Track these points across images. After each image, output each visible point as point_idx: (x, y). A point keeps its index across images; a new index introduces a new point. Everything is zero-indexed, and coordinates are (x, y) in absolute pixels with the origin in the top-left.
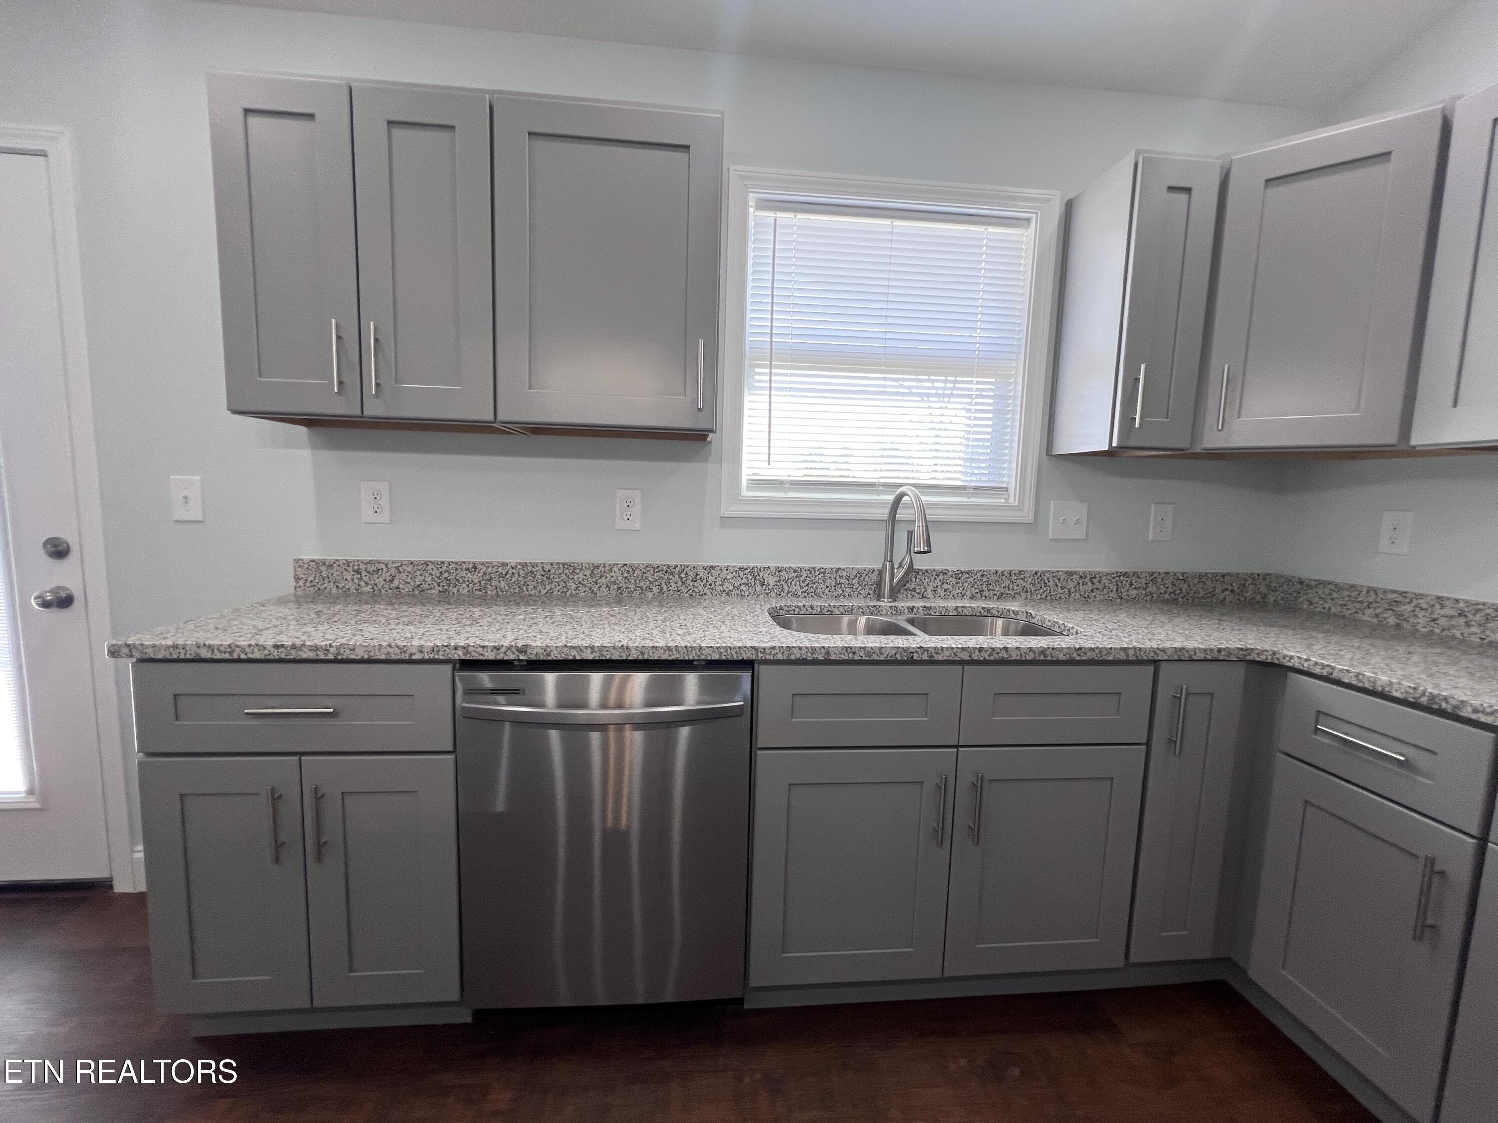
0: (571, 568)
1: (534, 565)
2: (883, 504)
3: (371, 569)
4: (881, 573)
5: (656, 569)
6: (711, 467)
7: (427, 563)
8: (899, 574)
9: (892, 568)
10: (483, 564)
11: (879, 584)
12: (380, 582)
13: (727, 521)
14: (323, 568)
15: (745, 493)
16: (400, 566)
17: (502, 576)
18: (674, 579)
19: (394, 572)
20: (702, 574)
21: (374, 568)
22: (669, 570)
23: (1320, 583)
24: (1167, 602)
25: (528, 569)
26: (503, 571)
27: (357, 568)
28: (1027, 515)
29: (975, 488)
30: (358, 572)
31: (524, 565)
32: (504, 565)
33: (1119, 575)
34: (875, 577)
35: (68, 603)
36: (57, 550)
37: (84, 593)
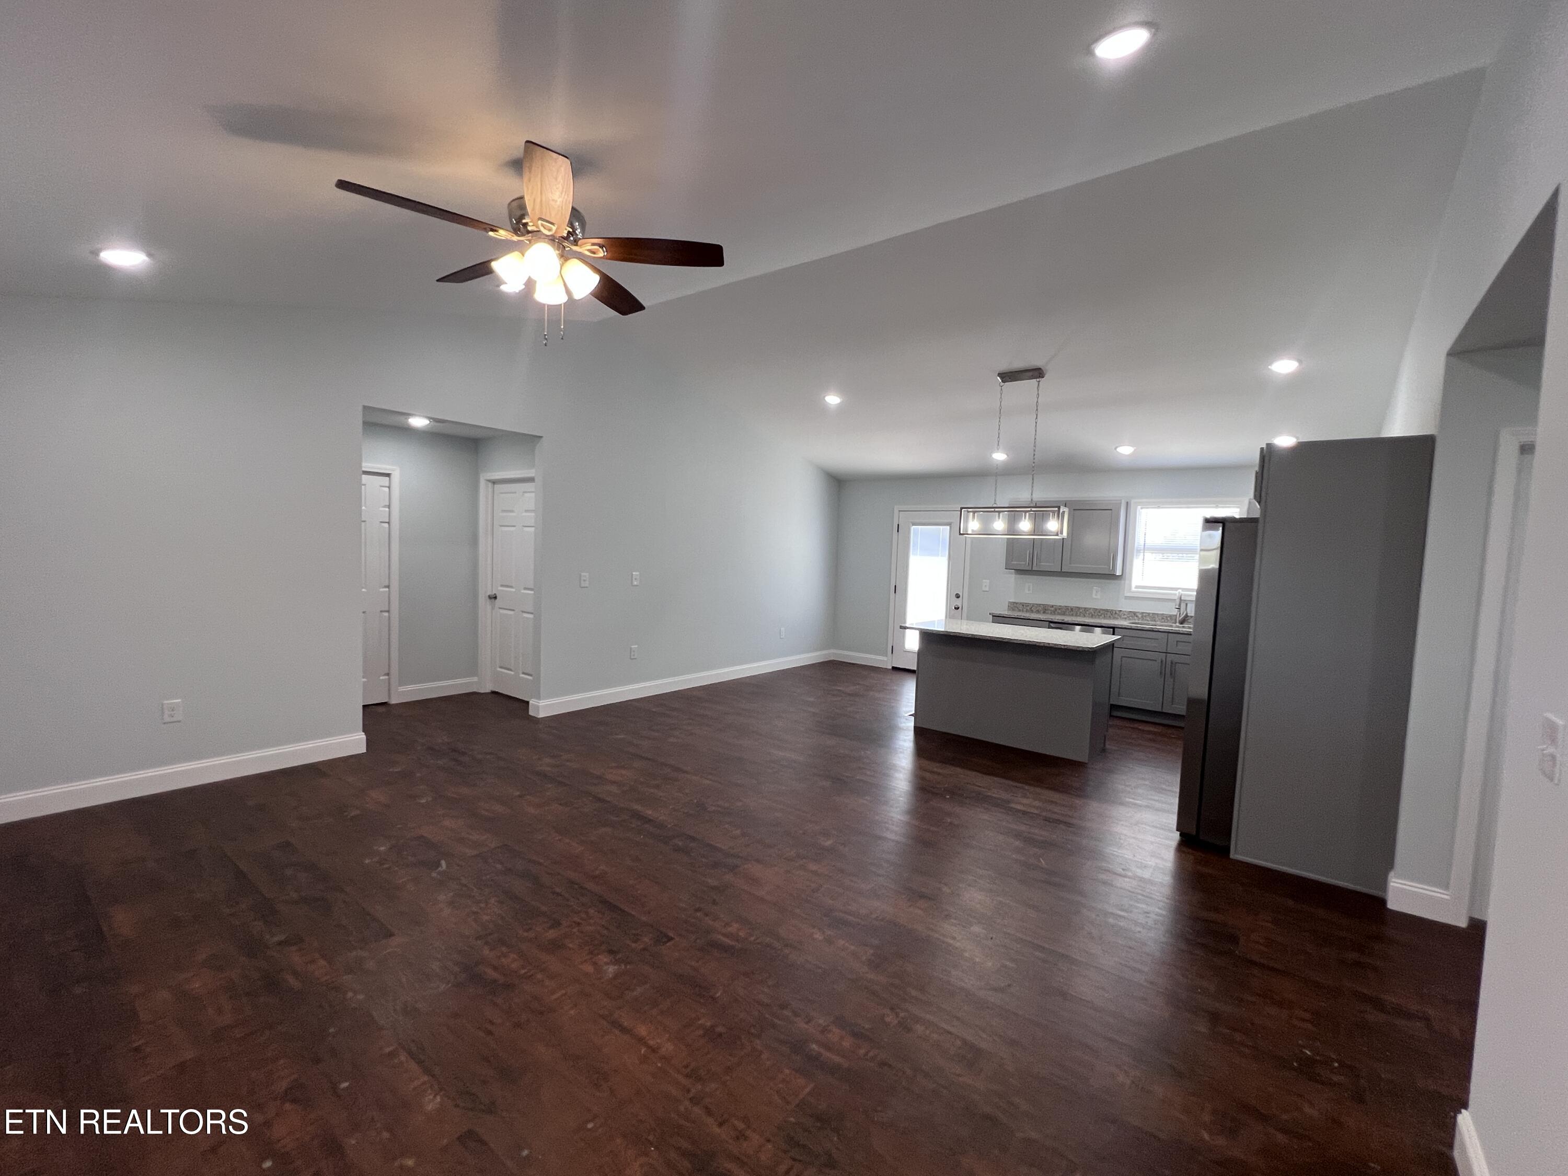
0: (1079, 608)
4: (1176, 615)
5: (1103, 610)
6: (1123, 582)
7: (1040, 604)
8: (1182, 616)
9: (1180, 614)
10: (1055, 605)
11: (1176, 620)
12: (1028, 608)
13: (1126, 598)
14: (1015, 604)
16: (1033, 605)
17: (1059, 609)
18: (1109, 613)
20: (1117, 612)
21: (1027, 605)
22: (1107, 611)
27: (1023, 604)
30: (1023, 605)
31: (1066, 607)
32: (1060, 606)
34: (1175, 617)
35: (958, 609)
36: (957, 596)
37: (962, 607)
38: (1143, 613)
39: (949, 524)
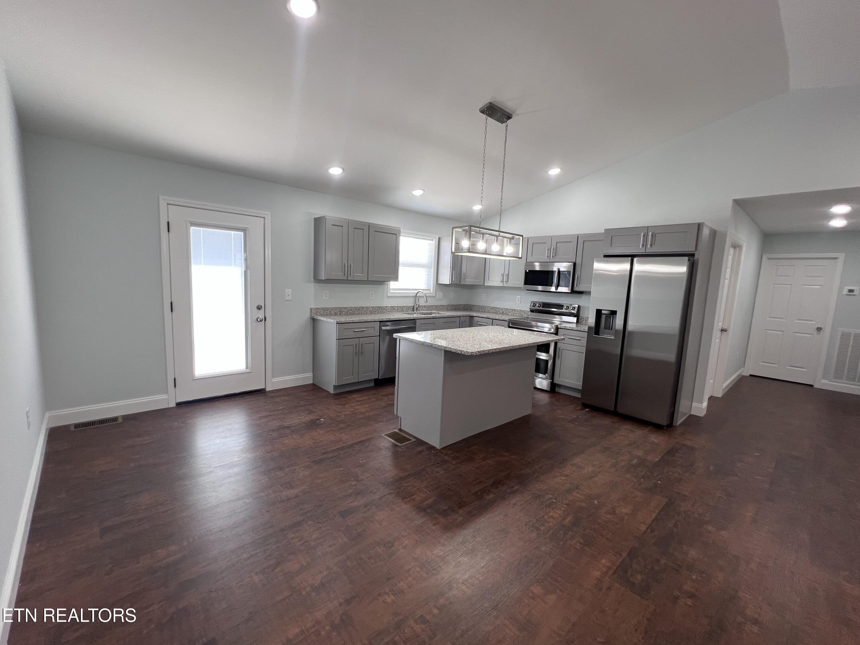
1: (356, 307)
2: (414, 293)
3: (327, 309)
4: (414, 306)
5: (377, 307)
6: (386, 286)
7: (337, 308)
10: (348, 307)
13: (388, 297)
14: (317, 310)
15: (391, 291)
17: (351, 310)
18: (380, 309)
19: (331, 310)
20: (385, 308)
22: (379, 307)
23: (475, 305)
24: (455, 310)
25: (356, 308)
26: (351, 309)
27: (324, 309)
28: (434, 294)
29: (426, 289)
31: (355, 307)
32: (351, 307)
33: (448, 305)
34: (412, 307)
35: (261, 321)
36: (259, 308)
37: (265, 318)
38: (397, 306)
39: (244, 230)
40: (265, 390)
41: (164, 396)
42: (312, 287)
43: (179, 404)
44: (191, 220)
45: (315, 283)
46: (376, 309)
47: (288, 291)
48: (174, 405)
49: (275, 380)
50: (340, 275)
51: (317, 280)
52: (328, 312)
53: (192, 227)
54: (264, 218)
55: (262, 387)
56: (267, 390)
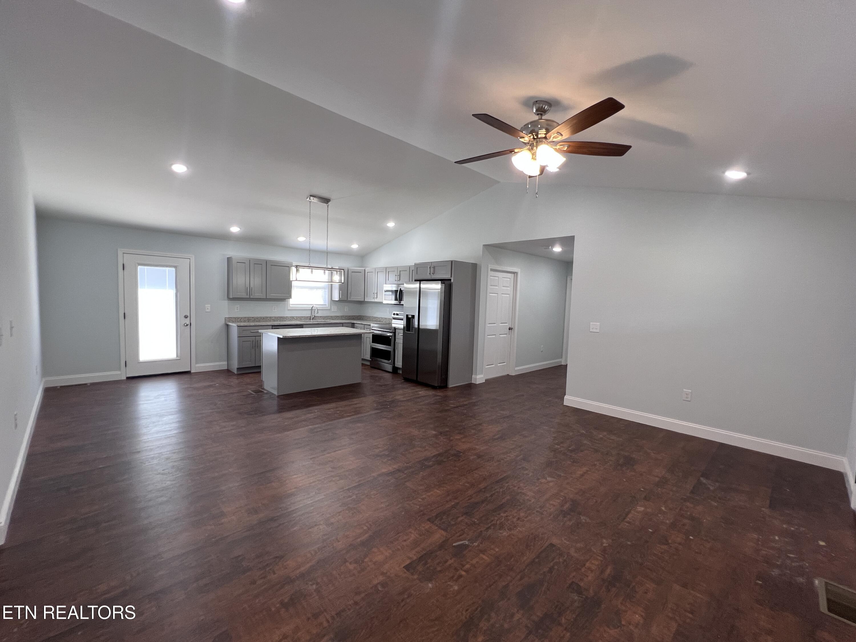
0: (267, 317)
1: (262, 317)
2: (310, 307)
4: (310, 317)
6: (286, 302)
7: (246, 317)
8: (313, 316)
10: (254, 317)
11: (310, 318)
13: (288, 310)
14: (230, 318)
15: (291, 306)
16: (242, 318)
17: (257, 319)
20: (286, 318)
21: (238, 318)
22: (281, 317)
28: (329, 308)
30: (235, 319)
31: (260, 317)
32: (257, 317)
33: (342, 316)
34: (309, 317)
35: (187, 325)
36: (186, 317)
37: (190, 323)
38: (296, 317)
39: (175, 267)
40: (190, 372)
41: (118, 372)
42: (226, 302)
43: (128, 378)
44: (138, 262)
45: (228, 300)
46: (279, 318)
47: (208, 306)
48: (125, 378)
49: (198, 365)
50: (244, 295)
51: (229, 299)
52: (239, 320)
53: (139, 267)
54: (190, 259)
55: (188, 370)
56: (192, 372)
